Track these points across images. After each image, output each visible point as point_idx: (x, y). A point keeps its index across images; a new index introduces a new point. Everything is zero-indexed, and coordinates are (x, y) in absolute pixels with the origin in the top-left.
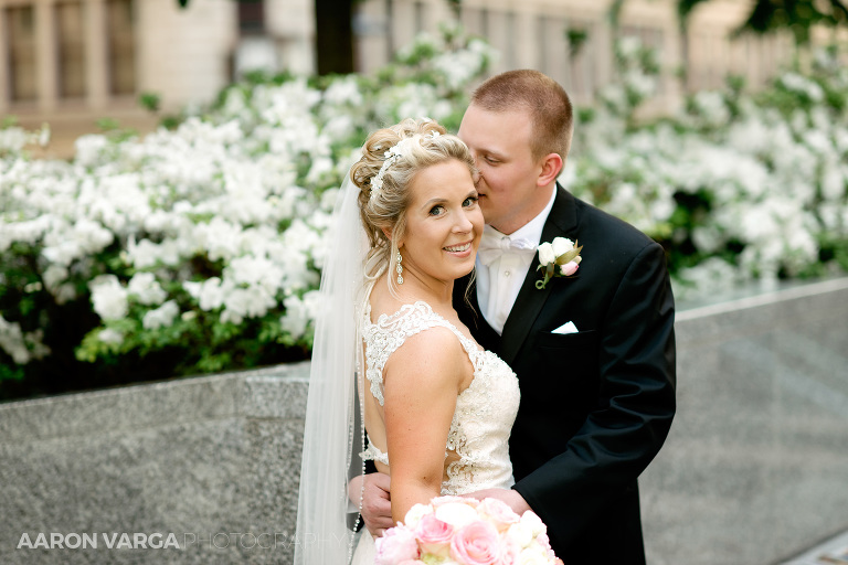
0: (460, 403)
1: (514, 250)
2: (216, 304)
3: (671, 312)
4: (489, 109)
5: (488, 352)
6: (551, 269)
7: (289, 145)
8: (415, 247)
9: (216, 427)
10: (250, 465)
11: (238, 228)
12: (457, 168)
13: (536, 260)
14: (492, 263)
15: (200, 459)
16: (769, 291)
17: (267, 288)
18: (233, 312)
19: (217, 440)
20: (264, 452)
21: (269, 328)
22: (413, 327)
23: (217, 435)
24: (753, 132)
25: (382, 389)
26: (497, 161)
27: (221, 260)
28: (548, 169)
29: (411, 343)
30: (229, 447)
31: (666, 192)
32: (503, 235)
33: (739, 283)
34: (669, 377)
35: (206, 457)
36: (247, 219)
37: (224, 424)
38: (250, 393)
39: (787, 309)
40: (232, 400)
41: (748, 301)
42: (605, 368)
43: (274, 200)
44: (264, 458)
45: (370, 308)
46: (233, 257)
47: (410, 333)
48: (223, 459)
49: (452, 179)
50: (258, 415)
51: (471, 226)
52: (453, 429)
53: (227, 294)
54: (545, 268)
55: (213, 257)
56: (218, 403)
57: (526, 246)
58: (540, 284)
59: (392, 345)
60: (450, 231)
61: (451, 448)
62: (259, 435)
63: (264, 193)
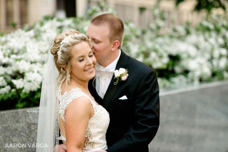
0: (90, 122)
1: (107, 72)
2: (21, 87)
3: (158, 92)
4: (95, 25)
5: (100, 105)
6: (118, 78)
7: (48, 39)
8: (75, 72)
9: (19, 125)
10: (28, 138)
11: (29, 63)
12: (84, 44)
13: (114, 76)
14: (100, 76)
15: (14, 135)
16: (196, 85)
17: (37, 82)
18: (26, 90)
19: (20, 130)
20: (32, 134)
21: (38, 95)
22: (75, 96)
23: (20, 128)
24: (193, 38)
25: (64, 116)
26: (97, 42)
27: (24, 73)
28: (115, 45)
29: (74, 101)
30: (23, 132)
31: (165, 55)
32: (103, 67)
33: (187, 83)
34: (157, 113)
35: (16, 135)
36: (33, 60)
37: (22, 125)
38: (28, 116)
39: (202, 91)
40: (24, 117)
41: (190, 88)
42: (137, 110)
43: (42, 55)
44: (32, 136)
45: (61, 90)
46: (27, 72)
47: (74, 98)
48: (21, 136)
49: (84, 48)
50: (31, 122)
51: (92, 62)
52: (87, 130)
53: (25, 84)
54: (116, 78)
55: (21, 72)
56: (20, 118)
57: (110, 71)
58: (115, 83)
59: (68, 102)
60: (86, 65)
61: (86, 136)
62: (31, 129)
63: (38, 52)
